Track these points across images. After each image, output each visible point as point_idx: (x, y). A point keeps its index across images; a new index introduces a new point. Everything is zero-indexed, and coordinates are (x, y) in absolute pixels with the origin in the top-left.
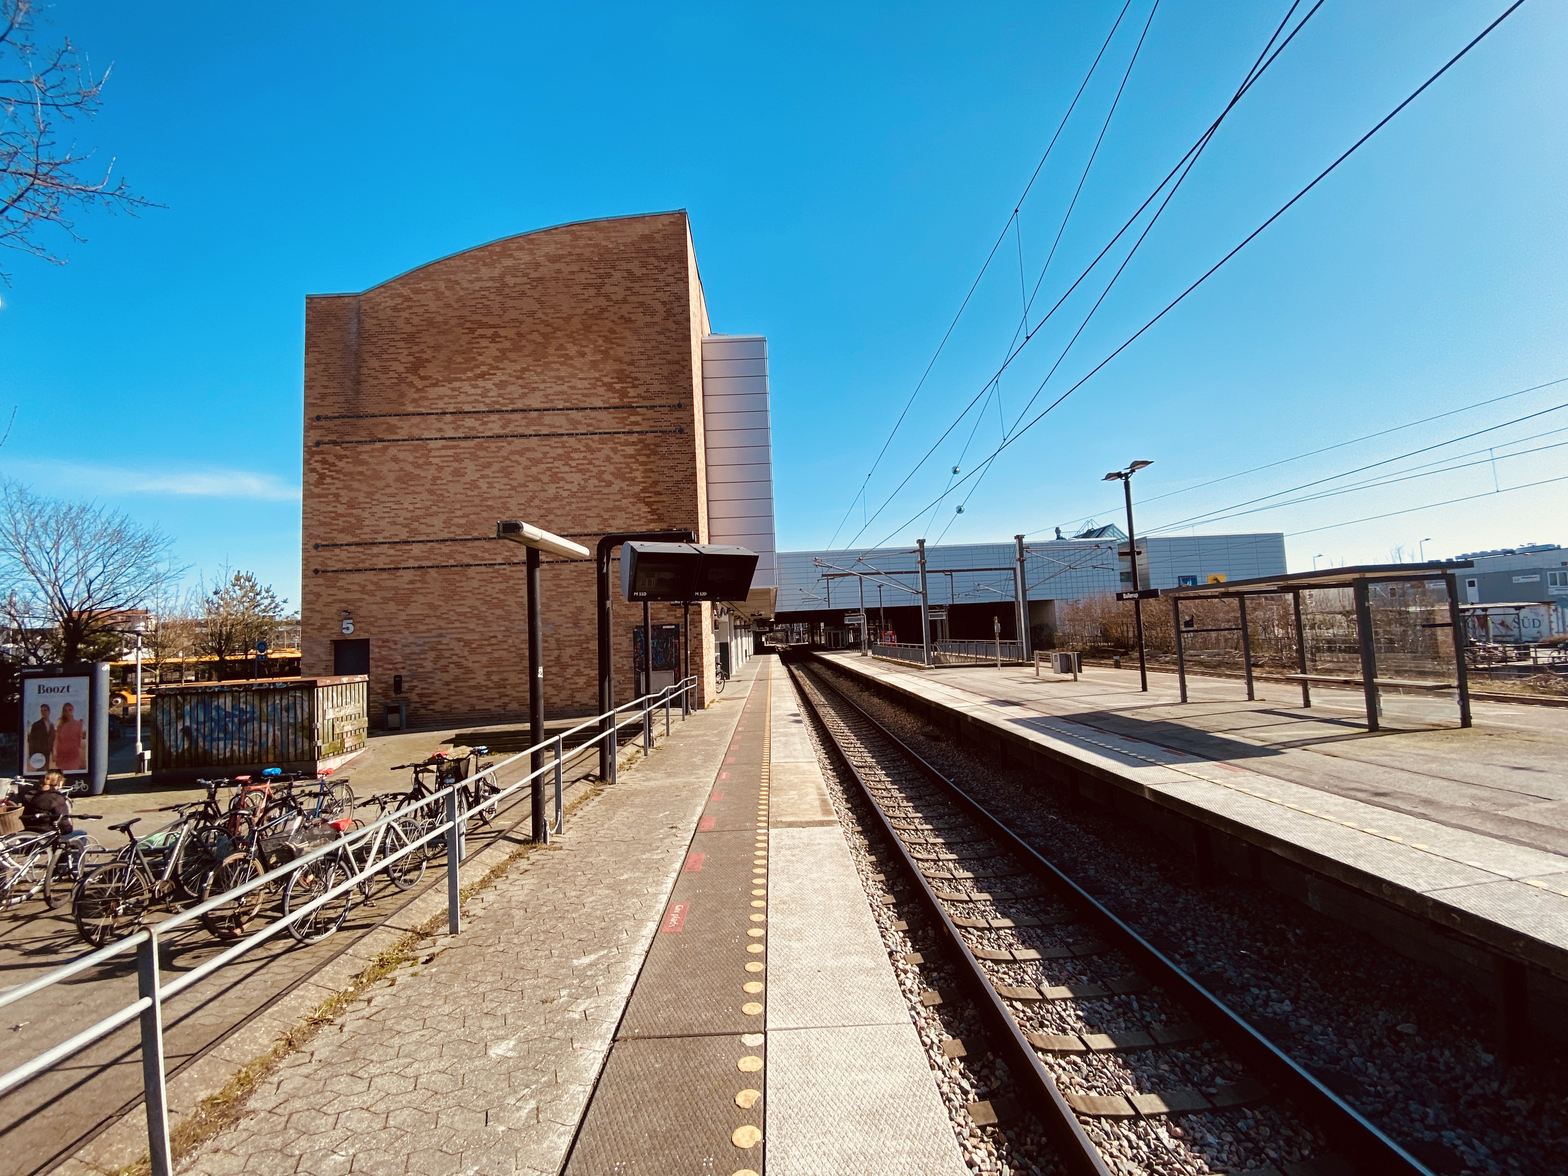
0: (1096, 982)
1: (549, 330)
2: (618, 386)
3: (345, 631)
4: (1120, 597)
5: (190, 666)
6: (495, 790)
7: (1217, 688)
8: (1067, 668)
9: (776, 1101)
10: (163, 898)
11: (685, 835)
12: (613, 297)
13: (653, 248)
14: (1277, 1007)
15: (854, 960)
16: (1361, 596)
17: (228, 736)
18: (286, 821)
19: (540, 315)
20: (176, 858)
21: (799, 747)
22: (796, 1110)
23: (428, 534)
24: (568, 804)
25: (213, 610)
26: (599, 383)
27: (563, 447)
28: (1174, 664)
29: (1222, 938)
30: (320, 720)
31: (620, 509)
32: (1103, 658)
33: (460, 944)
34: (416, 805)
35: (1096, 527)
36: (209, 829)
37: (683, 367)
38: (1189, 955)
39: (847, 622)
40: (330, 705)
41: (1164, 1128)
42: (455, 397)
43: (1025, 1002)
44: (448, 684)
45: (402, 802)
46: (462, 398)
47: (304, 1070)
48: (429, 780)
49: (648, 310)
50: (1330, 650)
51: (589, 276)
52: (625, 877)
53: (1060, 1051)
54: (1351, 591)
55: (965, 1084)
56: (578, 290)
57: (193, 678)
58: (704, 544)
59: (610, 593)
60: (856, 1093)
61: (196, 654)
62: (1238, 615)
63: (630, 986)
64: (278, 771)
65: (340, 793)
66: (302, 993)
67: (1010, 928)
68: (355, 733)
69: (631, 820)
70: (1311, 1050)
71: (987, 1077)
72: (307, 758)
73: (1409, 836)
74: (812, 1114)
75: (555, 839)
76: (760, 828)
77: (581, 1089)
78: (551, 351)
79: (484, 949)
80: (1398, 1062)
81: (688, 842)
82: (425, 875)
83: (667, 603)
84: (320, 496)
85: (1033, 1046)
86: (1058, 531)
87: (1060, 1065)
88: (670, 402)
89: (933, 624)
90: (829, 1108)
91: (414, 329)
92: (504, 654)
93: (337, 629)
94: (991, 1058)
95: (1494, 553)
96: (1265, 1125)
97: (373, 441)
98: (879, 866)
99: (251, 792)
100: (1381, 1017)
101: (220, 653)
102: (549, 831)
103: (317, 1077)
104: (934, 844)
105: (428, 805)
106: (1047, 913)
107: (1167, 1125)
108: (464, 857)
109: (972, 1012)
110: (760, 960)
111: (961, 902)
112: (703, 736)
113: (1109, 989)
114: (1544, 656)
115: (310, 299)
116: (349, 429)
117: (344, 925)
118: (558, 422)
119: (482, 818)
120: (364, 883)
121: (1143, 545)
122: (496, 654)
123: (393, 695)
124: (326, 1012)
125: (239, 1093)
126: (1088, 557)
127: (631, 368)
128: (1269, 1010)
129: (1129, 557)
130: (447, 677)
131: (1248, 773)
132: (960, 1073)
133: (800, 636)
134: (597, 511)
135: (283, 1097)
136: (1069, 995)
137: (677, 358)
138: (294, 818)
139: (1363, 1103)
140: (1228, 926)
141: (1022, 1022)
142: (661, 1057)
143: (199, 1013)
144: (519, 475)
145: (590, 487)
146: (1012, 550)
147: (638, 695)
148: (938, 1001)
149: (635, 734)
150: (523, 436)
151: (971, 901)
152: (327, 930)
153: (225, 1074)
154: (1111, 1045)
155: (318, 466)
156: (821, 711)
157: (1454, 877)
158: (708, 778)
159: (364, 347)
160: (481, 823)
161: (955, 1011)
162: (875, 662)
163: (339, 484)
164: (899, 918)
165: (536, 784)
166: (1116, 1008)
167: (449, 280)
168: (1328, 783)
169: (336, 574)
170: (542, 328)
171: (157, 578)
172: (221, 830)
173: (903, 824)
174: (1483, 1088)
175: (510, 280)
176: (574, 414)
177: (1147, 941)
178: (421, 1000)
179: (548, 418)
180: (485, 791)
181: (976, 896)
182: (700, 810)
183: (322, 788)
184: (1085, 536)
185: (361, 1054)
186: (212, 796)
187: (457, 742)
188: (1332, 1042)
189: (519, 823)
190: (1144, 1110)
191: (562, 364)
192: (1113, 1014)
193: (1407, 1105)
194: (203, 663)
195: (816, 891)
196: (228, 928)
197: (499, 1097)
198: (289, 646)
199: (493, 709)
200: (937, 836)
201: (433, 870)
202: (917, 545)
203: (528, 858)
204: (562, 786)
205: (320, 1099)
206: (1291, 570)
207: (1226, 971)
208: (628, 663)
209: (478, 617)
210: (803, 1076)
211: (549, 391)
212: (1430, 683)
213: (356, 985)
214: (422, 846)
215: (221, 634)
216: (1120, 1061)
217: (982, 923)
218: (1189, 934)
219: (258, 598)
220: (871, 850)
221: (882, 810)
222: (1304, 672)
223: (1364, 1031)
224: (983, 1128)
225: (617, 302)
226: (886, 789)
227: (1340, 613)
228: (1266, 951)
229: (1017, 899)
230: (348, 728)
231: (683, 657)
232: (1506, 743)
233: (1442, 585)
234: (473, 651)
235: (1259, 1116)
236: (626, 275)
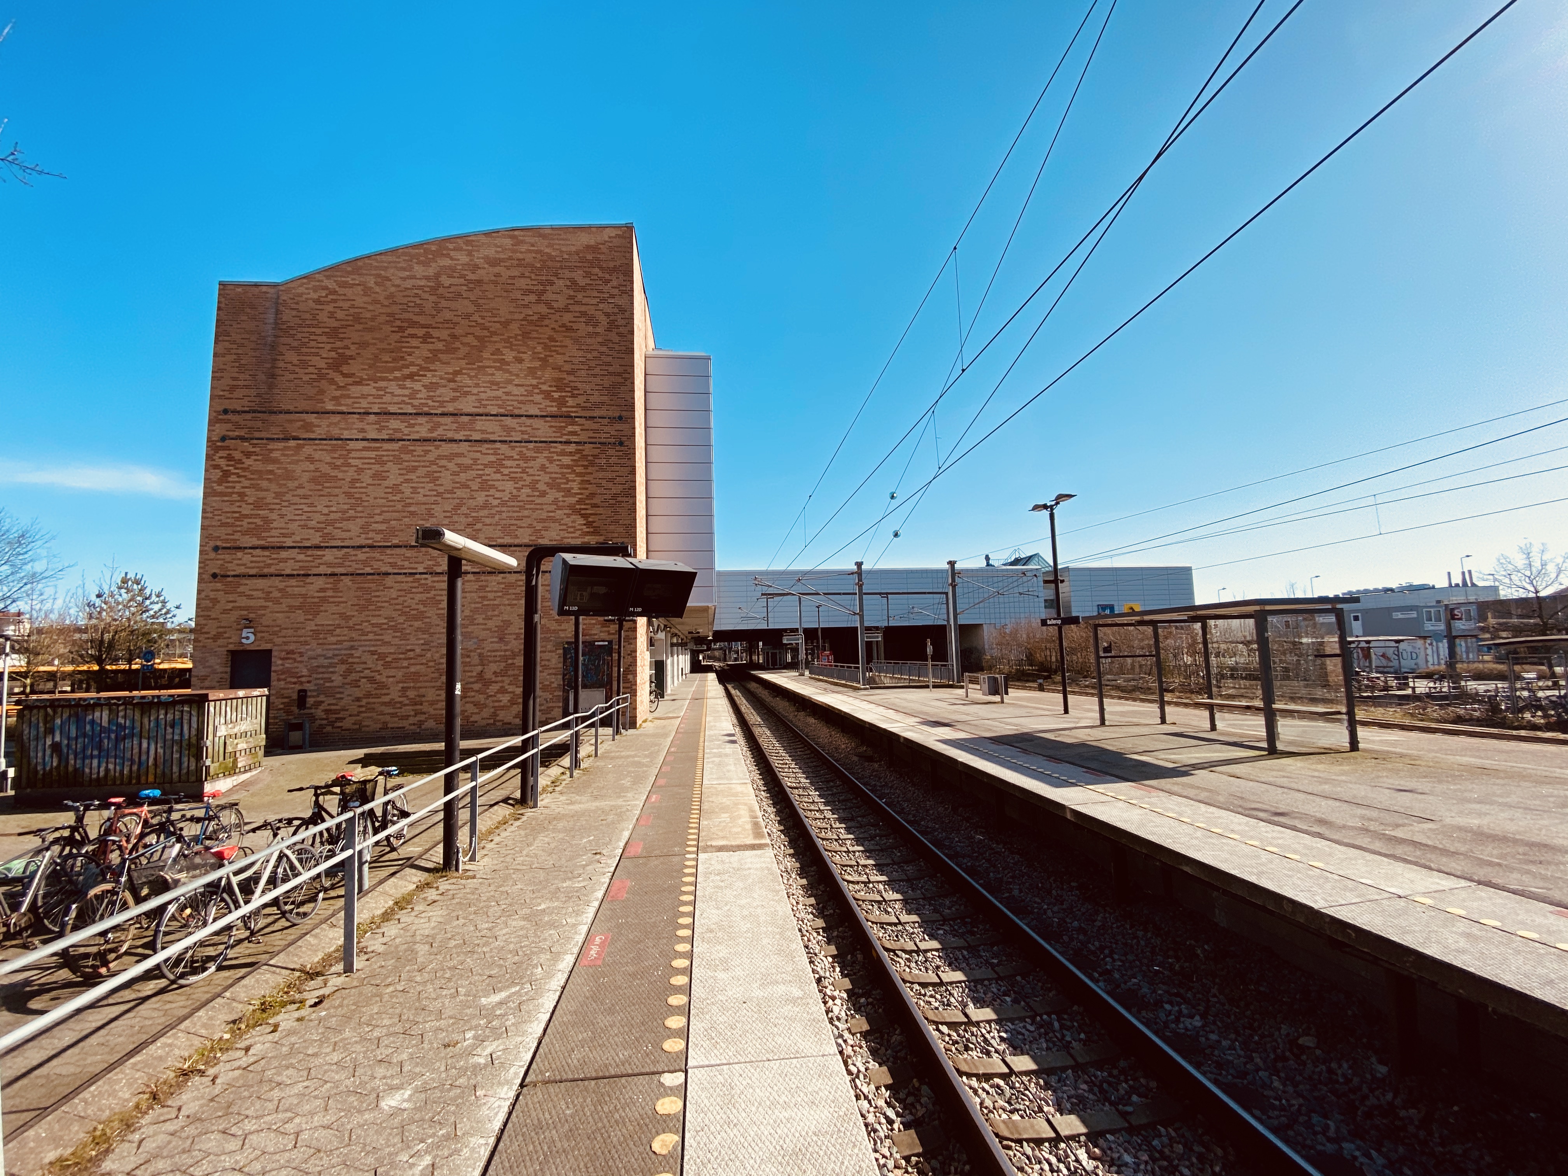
0: (1019, 1003)
1: (486, 333)
2: (556, 395)
3: (244, 641)
4: (1044, 623)
5: (65, 676)
6: (404, 814)
7: (1132, 712)
8: (994, 690)
9: (695, 1145)
10: (18, 933)
11: (609, 861)
12: (555, 305)
13: (598, 259)
14: (1188, 1022)
15: (781, 989)
16: (1261, 627)
17: (104, 753)
18: (164, 848)
19: (476, 317)
20: (36, 888)
21: (732, 768)
22: (716, 1154)
23: (343, 540)
24: (484, 830)
25: (95, 614)
26: (536, 391)
27: (495, 454)
28: (1093, 688)
29: (1137, 956)
30: (211, 737)
31: (554, 520)
32: (1028, 681)
33: (355, 983)
34: (314, 830)
35: (1023, 556)
36: (75, 857)
37: (626, 379)
38: (1108, 972)
39: (785, 642)
40: (223, 721)
41: (1083, 1150)
42: (380, 397)
43: (950, 1025)
44: (358, 699)
45: (298, 827)
46: (387, 398)
47: (170, 1127)
48: (331, 803)
49: (591, 321)
50: (1232, 677)
51: (528, 281)
52: (543, 906)
53: (984, 1074)
54: (1251, 622)
55: (891, 1113)
56: (518, 295)
57: (69, 689)
58: (641, 559)
59: (539, 607)
60: (779, 1131)
61: (72, 662)
62: (1152, 642)
63: (543, 1025)
64: (157, 793)
65: (228, 818)
66: (170, 1041)
67: (937, 950)
68: (251, 751)
69: (552, 846)
70: (1219, 1065)
71: (912, 1105)
72: (193, 779)
73: (1306, 855)
74: (732, 1157)
75: (467, 867)
76: (689, 853)
77: (482, 1141)
78: (486, 355)
79: (381, 989)
80: (1301, 1075)
81: (612, 869)
82: (321, 907)
83: (601, 619)
84: (222, 494)
85: (958, 1070)
86: (987, 558)
87: (984, 1089)
88: (610, 414)
89: (869, 645)
90: (750, 1150)
91: (336, 324)
92: (422, 669)
93: (234, 639)
94: (917, 1085)
95: (1376, 590)
96: (1178, 1143)
97: (286, 439)
98: (810, 889)
99: (125, 816)
100: (1284, 1032)
101: (99, 661)
102: (461, 859)
103: (183, 1135)
104: (865, 866)
105: (328, 830)
106: (973, 933)
107: (1086, 1146)
108: (366, 886)
109: (899, 1038)
110: (684, 993)
111: (890, 924)
112: (633, 756)
113: (1032, 1009)
114: (1422, 686)
115: (223, 285)
116: (259, 424)
117: (225, 963)
118: (491, 428)
119: (389, 844)
120: (249, 917)
121: (1066, 574)
122: (412, 669)
123: (295, 709)
124: (197, 1062)
125: (94, 1153)
126: (1015, 584)
127: (572, 378)
128: (1181, 1026)
129: (1053, 585)
130: (358, 693)
131: (1161, 794)
132: (886, 1102)
133: (738, 655)
134: (529, 521)
135: (143, 1157)
136: (993, 1016)
137: (621, 370)
138: (172, 846)
139: (1269, 1117)
140: (1142, 943)
141: (948, 1046)
142: (573, 1102)
143: (54, 1062)
144: (446, 480)
145: (523, 497)
146: (945, 575)
147: (566, 714)
148: (866, 1027)
149: (561, 755)
150: (452, 441)
151: (900, 923)
152: (205, 969)
153: (77, 1132)
154: (1033, 1066)
155: (223, 463)
156: (757, 731)
157: (1348, 894)
158: (636, 801)
159: (282, 340)
160: (388, 849)
161: (882, 1038)
162: (813, 682)
163: (246, 483)
164: (829, 943)
165: (449, 808)
166: (1038, 1029)
167: (379, 276)
168: (1232, 803)
169: (237, 579)
170: (478, 332)
171: (33, 578)
172: (89, 858)
173: (835, 846)
174: (1378, 1099)
175: (445, 281)
176: (509, 421)
177: (1068, 960)
178: (307, 1048)
179: (481, 424)
180: (394, 815)
181: (904, 918)
182: (626, 834)
183: (207, 812)
184: (1012, 564)
185: (234, 1109)
186: (80, 819)
187: (365, 762)
188: (1240, 1056)
189: (430, 849)
190: (1064, 1132)
191: (498, 369)
192: (1035, 1034)
193: (1310, 1118)
194: (80, 672)
195: (744, 918)
196: (93, 966)
197: (390, 1154)
198: (180, 656)
199: (408, 727)
200: (868, 858)
201: (331, 902)
202: (855, 567)
203: (437, 888)
204: (479, 810)
205: (186, 1159)
206: (1198, 602)
207: (1141, 988)
208: (557, 681)
209: (395, 629)
210: (724, 1117)
211: (483, 396)
212: (1320, 709)
213: (232, 1031)
214: (319, 876)
215: (102, 641)
216: (1042, 1082)
217: (910, 946)
218: (1107, 952)
219: (148, 602)
220: (802, 873)
221: (814, 832)
222: (1210, 697)
223: (1269, 1046)
224: (907, 1159)
225: (558, 310)
226: (819, 810)
227: (1242, 643)
228: (1177, 967)
229: (945, 920)
230: (242, 746)
231: (615, 674)
232: (1390, 766)
233: (1332, 619)
234: (387, 665)
235: (1173, 1134)
236: (569, 283)
